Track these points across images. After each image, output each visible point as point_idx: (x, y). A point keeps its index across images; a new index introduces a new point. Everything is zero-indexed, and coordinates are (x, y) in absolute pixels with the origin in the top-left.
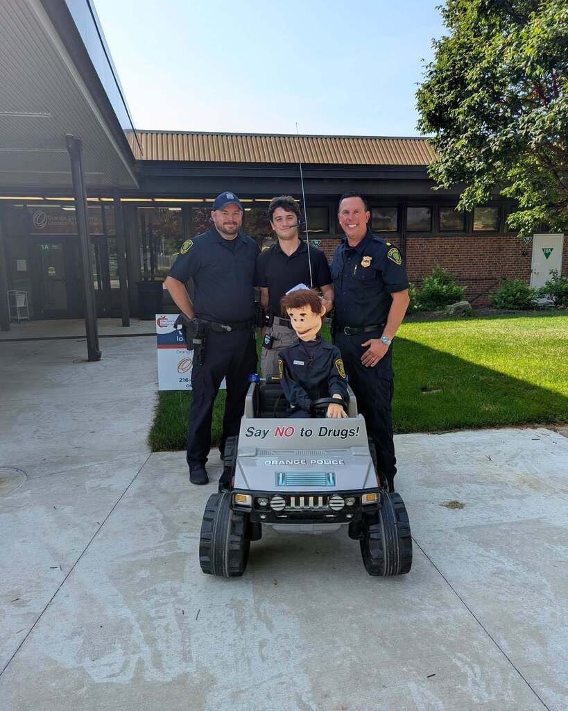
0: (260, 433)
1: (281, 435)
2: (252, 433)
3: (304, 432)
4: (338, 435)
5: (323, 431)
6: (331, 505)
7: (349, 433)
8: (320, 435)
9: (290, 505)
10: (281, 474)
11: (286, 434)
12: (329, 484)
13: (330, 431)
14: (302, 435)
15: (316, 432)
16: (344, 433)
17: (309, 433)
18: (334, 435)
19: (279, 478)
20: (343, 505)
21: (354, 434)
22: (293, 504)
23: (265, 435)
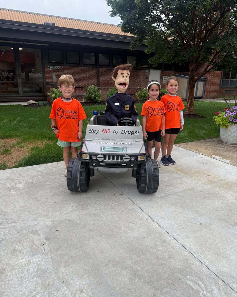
0: (95, 131)
1: (104, 132)
2: (92, 131)
3: (115, 132)
4: (130, 133)
5: (123, 132)
6: (124, 159)
7: (135, 133)
8: (122, 133)
9: (106, 159)
10: (103, 147)
11: (106, 132)
12: (124, 151)
13: (126, 132)
14: (114, 133)
15: (120, 131)
16: (133, 133)
17: (117, 132)
18: (128, 133)
19: (102, 149)
20: (129, 159)
21: (137, 133)
22: (107, 159)
23: (97, 132)
